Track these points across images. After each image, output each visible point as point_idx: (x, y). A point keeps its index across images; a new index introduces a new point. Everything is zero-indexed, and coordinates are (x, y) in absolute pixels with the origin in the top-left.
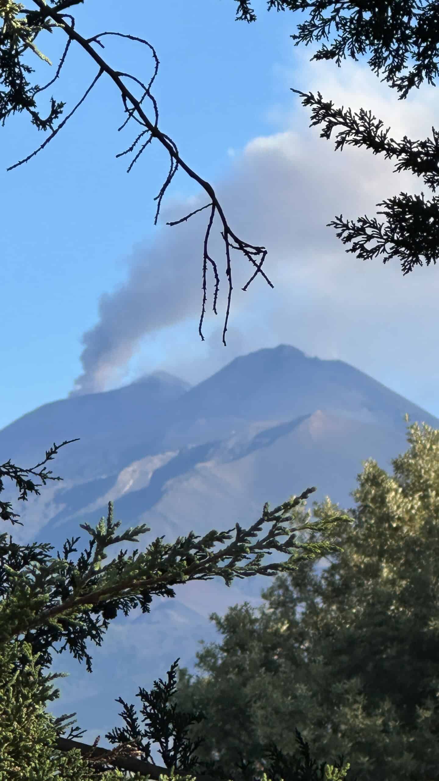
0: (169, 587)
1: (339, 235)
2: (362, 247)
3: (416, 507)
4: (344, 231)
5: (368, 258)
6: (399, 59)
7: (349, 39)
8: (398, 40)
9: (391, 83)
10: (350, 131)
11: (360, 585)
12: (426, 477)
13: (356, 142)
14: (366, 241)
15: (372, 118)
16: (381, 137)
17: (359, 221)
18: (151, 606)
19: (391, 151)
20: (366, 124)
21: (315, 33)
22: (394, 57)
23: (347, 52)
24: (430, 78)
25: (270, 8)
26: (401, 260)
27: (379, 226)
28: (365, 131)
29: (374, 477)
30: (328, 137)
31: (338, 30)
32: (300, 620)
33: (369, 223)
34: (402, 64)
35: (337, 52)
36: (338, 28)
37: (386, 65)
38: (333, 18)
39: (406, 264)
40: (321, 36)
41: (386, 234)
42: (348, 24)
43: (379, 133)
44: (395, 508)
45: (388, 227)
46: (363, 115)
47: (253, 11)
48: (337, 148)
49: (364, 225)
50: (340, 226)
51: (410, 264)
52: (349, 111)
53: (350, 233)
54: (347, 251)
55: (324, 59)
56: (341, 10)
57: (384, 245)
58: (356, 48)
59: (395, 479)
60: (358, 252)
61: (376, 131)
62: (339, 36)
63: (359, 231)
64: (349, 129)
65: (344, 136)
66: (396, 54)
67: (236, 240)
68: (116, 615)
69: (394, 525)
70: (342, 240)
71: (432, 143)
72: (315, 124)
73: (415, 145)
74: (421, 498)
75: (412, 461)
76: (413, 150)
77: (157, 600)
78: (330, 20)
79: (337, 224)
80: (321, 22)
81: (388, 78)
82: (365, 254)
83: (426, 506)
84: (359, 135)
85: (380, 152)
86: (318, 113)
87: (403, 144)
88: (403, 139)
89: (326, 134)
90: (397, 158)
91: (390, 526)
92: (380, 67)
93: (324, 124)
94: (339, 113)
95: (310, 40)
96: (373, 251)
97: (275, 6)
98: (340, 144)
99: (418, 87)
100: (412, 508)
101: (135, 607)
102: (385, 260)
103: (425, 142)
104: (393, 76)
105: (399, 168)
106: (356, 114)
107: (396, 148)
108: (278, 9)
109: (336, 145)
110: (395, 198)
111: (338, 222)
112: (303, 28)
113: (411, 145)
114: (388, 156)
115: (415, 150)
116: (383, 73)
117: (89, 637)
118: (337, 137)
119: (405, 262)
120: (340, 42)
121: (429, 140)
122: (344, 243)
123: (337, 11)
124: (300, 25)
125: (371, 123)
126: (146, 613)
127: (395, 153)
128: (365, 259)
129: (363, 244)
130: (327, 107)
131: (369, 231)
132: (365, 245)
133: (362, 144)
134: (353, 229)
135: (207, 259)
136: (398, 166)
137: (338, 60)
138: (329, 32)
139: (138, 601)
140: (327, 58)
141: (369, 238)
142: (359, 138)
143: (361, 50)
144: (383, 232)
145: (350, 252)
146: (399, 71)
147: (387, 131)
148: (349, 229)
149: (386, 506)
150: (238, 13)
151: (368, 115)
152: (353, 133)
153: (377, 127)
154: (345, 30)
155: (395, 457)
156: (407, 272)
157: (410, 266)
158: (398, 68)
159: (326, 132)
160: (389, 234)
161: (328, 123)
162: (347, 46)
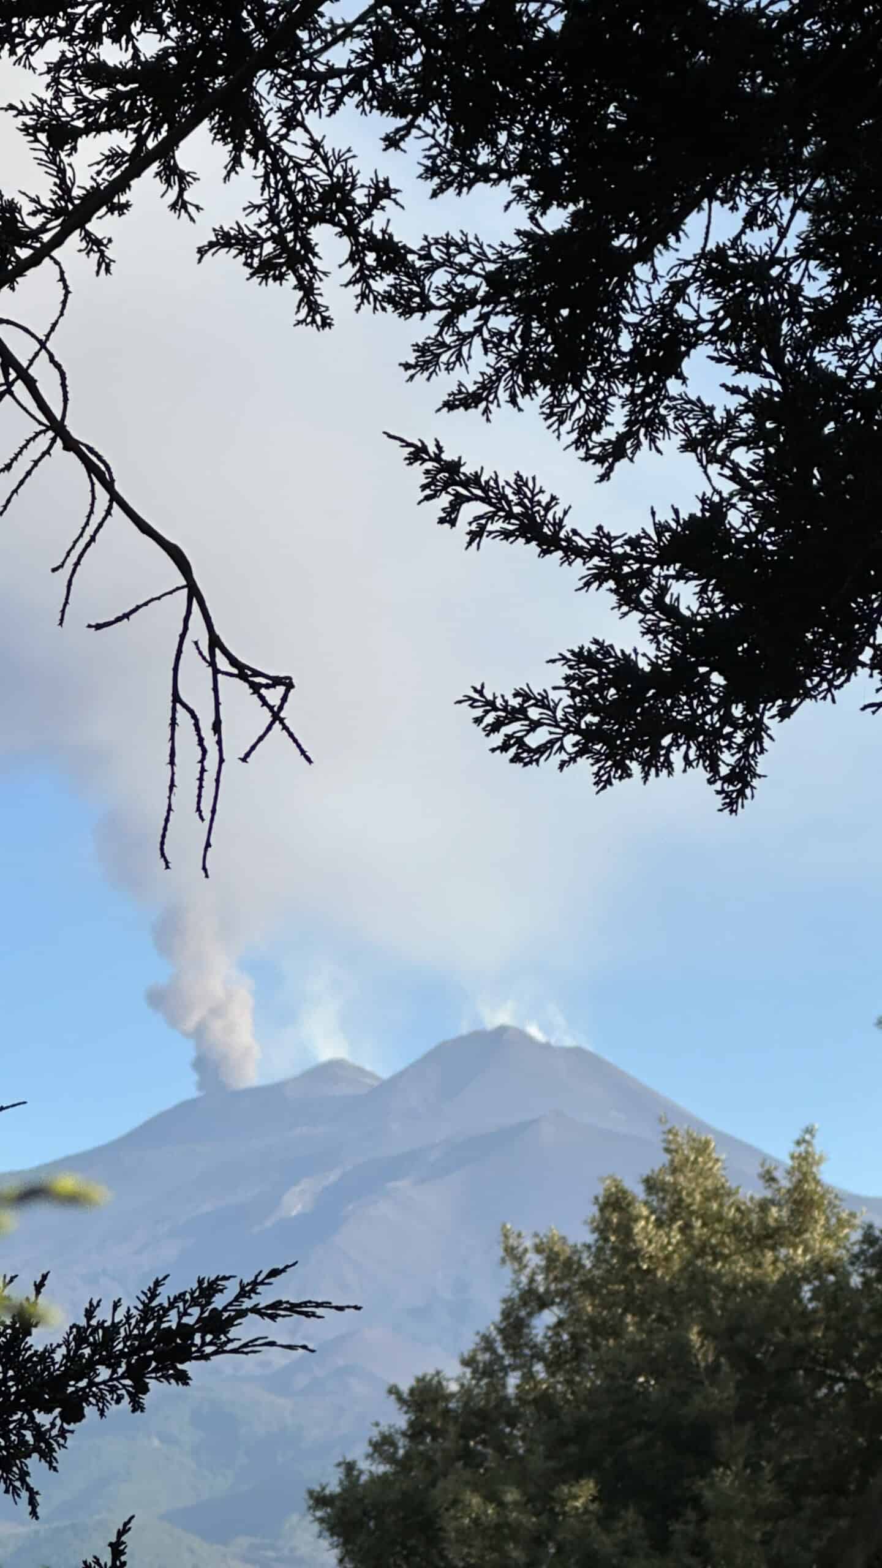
0: (180, 1366)
1: (478, 720)
2: (520, 742)
3: (674, 1241)
4: (487, 712)
5: (530, 762)
6: (597, 409)
7: (507, 370)
8: (597, 373)
9: (582, 452)
10: (495, 514)
11: (596, 1347)
12: (689, 1200)
13: (506, 535)
14: (528, 732)
15: (537, 490)
16: (554, 525)
17: (516, 695)
18: (146, 1399)
19: (572, 551)
20: (526, 501)
21: (444, 358)
22: (588, 403)
23: (503, 395)
24: (653, 440)
25: (359, 306)
26: (592, 765)
27: (552, 704)
28: (522, 514)
29: (618, 1199)
30: (453, 523)
31: (486, 353)
32: (513, 1396)
33: (535, 698)
34: (602, 418)
35: (485, 394)
36: (486, 351)
37: (574, 417)
38: (478, 331)
39: (602, 772)
40: (454, 363)
41: (566, 720)
42: (505, 342)
43: (550, 517)
44: (646, 1243)
45: (569, 706)
46: (520, 483)
47: (327, 309)
48: (470, 544)
49: (524, 701)
50: (480, 704)
51: (609, 772)
52: (494, 477)
53: (499, 717)
54: (493, 750)
55: (462, 409)
56: (492, 317)
57: (561, 739)
58: (519, 386)
59: (646, 1203)
60: (512, 751)
61: (545, 515)
62: (488, 365)
63: (515, 714)
64: (492, 509)
65: (483, 521)
66: (592, 399)
67: (233, 661)
68: (83, 1416)
69: (645, 1267)
70: (484, 729)
71: (650, 538)
72: (428, 498)
73: (619, 542)
74: (682, 1230)
75: (669, 1178)
76: (614, 550)
77: (157, 1388)
78: (471, 335)
79: (476, 701)
80: (455, 338)
81: (578, 444)
82: (525, 755)
83: (687, 1241)
84: (513, 521)
85: (551, 552)
86: (434, 478)
87: (596, 540)
88: (595, 531)
89: (449, 518)
90: (584, 564)
91: (639, 1268)
92: (561, 422)
93: (445, 500)
94: (475, 480)
95: (434, 371)
96: (542, 749)
97: (369, 303)
98: (475, 536)
99: (631, 460)
100: (669, 1243)
101: (118, 1401)
102: (562, 765)
103: (639, 537)
104: (586, 440)
105: (588, 584)
106: (508, 484)
107: (583, 547)
108: (375, 308)
109: (468, 538)
110: (582, 648)
111: (476, 696)
112: (422, 350)
113: (611, 542)
114: (566, 559)
115: (620, 551)
116: (568, 433)
117: (35, 1456)
118: (470, 524)
119: (600, 768)
120: (490, 377)
121: (644, 531)
122: (488, 735)
123: (484, 318)
124: (417, 345)
125: (536, 499)
126: (138, 1413)
127: (581, 556)
128: (526, 764)
129: (522, 737)
130: (453, 467)
131: (534, 713)
132: (527, 740)
133: (517, 537)
134: (505, 709)
135: (178, 706)
136: (584, 580)
137: (486, 411)
138: (470, 357)
139: (123, 1392)
140: (467, 407)
141: (534, 725)
142: (511, 528)
143: (528, 390)
144: (559, 714)
145: (498, 752)
146: (598, 432)
147: (565, 513)
148: (496, 709)
149: (634, 1241)
150: (298, 311)
151: (531, 485)
152: (501, 517)
153: (547, 508)
154: (499, 354)
155: (646, 1172)
156: (604, 787)
157: (609, 777)
158: (596, 424)
159: (449, 514)
160: (571, 719)
161: (452, 498)
162: (503, 384)
